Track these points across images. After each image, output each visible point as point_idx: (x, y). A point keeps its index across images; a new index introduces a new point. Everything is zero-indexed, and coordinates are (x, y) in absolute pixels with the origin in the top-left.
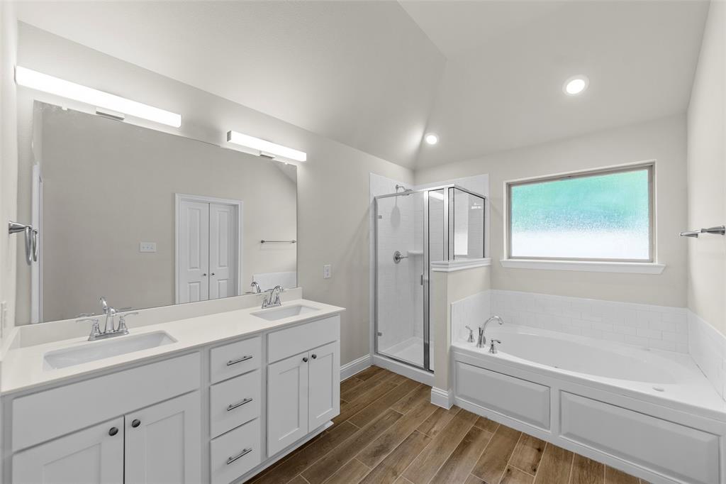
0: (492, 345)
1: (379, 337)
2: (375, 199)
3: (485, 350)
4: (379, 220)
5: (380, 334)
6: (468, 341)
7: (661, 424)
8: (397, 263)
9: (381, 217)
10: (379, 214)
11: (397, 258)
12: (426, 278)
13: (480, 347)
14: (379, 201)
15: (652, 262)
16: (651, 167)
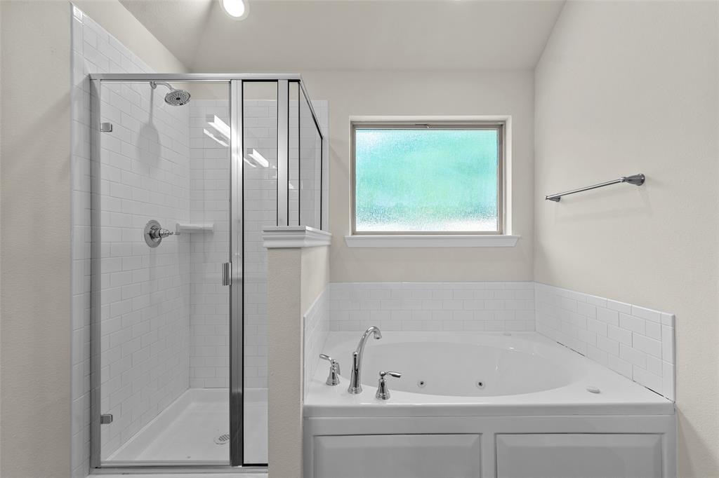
0: (382, 385)
1: (103, 426)
2: (90, 79)
3: (367, 396)
4: (104, 137)
5: (107, 419)
6: (328, 384)
7: (609, 441)
8: (155, 245)
9: (109, 128)
10: (103, 120)
11: (154, 235)
12: (236, 272)
13: (356, 393)
14: (104, 89)
15: (502, 233)
16: (500, 127)
